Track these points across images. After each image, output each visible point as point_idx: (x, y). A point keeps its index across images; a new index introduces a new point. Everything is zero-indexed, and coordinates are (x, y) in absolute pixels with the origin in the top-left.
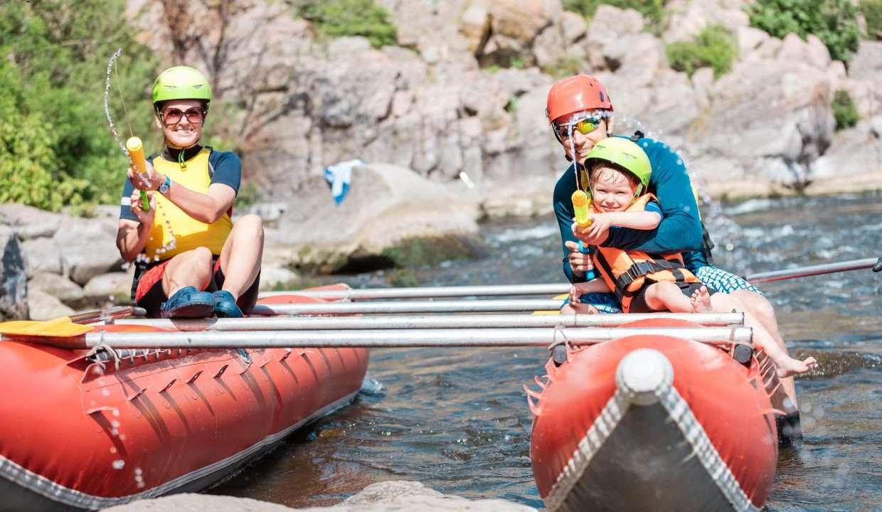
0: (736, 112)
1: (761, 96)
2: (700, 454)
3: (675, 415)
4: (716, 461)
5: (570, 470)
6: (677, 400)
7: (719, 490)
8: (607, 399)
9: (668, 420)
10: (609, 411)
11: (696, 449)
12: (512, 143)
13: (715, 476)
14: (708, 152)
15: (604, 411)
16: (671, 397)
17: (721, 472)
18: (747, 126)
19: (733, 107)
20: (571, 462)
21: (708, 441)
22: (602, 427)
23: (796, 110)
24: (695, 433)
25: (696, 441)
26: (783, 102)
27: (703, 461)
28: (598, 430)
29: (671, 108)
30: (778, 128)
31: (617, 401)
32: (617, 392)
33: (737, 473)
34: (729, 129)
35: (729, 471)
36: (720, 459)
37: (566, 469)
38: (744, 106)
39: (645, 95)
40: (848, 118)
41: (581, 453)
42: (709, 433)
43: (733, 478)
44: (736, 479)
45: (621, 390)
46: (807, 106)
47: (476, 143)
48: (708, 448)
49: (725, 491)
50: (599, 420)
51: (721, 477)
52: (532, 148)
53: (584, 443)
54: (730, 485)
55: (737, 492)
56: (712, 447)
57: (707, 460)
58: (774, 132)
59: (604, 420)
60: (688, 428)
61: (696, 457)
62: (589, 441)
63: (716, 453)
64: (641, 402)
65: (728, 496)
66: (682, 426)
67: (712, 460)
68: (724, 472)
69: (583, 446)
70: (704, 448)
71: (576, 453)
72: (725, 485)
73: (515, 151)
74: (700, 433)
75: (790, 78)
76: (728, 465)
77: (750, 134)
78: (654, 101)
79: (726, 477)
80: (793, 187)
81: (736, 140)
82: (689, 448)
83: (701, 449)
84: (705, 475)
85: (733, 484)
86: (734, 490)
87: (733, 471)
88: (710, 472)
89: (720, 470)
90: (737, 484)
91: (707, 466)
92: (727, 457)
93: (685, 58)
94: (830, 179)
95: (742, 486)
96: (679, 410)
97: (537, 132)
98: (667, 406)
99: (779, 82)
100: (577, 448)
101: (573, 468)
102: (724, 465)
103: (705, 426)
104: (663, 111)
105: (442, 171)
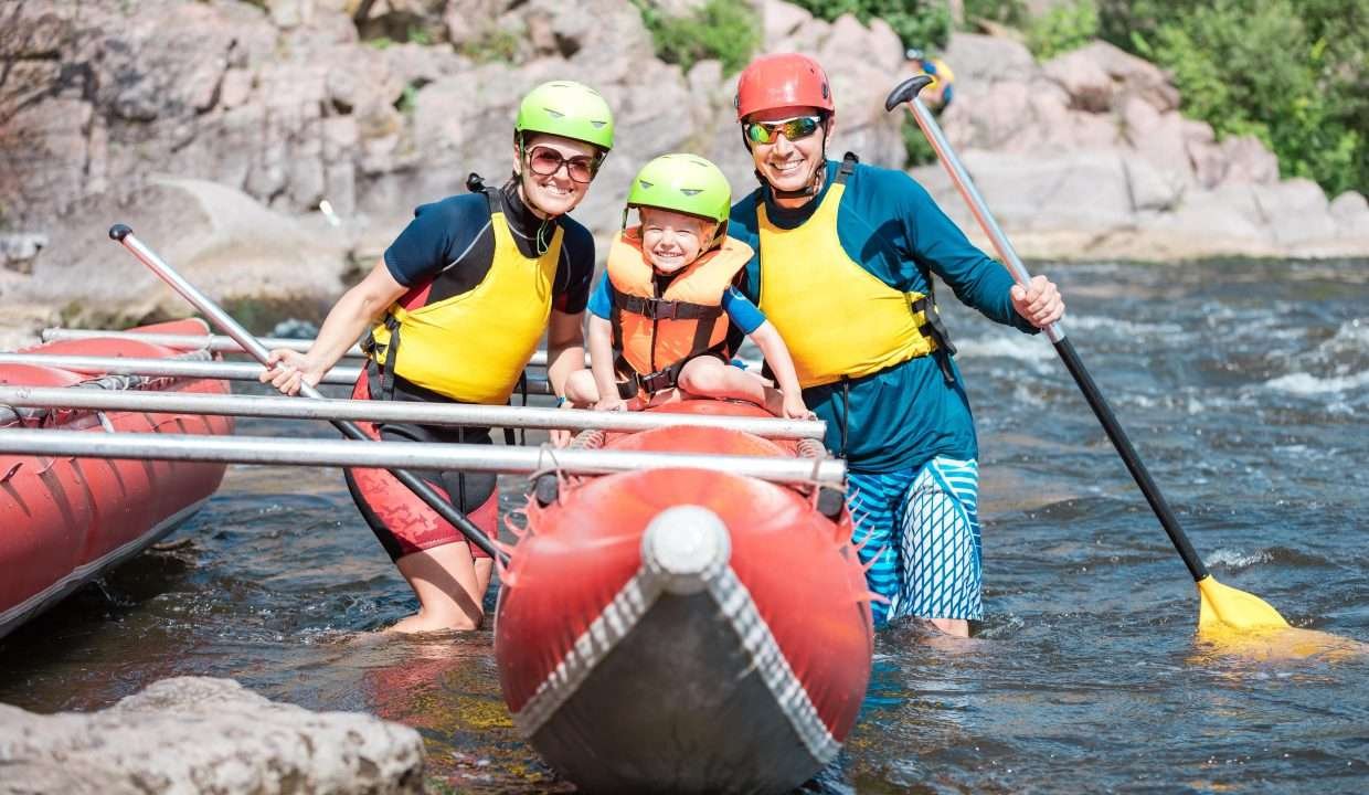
2: (762, 668)
3: (729, 609)
4: (786, 677)
5: (559, 679)
6: (734, 587)
7: (787, 721)
8: (625, 581)
9: (719, 617)
10: (627, 597)
11: (757, 660)
12: (404, 160)
13: (783, 701)
15: (620, 597)
16: (725, 583)
17: (792, 694)
20: (561, 667)
21: (776, 648)
22: (615, 621)
23: (846, 132)
24: (758, 637)
25: (758, 648)
27: (766, 677)
28: (607, 625)
29: (652, 119)
31: (640, 583)
32: (642, 571)
33: (814, 694)
35: (803, 693)
36: (791, 675)
37: (552, 677)
39: (615, 96)
40: (926, 150)
41: (577, 656)
42: (777, 638)
43: (808, 702)
44: (814, 703)
45: (649, 569)
46: (863, 127)
47: (347, 157)
48: (775, 659)
49: (795, 721)
50: (610, 610)
51: (790, 701)
52: (433, 169)
53: (584, 642)
54: (803, 712)
55: (814, 723)
56: (781, 657)
57: (772, 676)
59: (619, 611)
60: (747, 629)
61: (756, 673)
62: (593, 639)
63: (786, 666)
64: (680, 588)
65: (799, 729)
66: (739, 626)
67: (780, 676)
68: (796, 694)
69: (583, 645)
70: (770, 658)
71: (571, 656)
72: (796, 712)
73: (407, 172)
74: (765, 638)
75: (843, 82)
76: (803, 682)
78: (627, 106)
79: (798, 702)
82: (748, 657)
83: (764, 660)
84: (769, 698)
85: (808, 711)
86: (808, 720)
87: (809, 693)
88: (776, 694)
89: (790, 691)
90: (814, 711)
91: (772, 684)
92: (801, 673)
93: (680, 43)
95: (820, 714)
96: (736, 602)
97: (444, 144)
98: (719, 596)
100: (573, 647)
101: (564, 677)
102: (796, 683)
103: (773, 626)
104: (642, 123)
105: (292, 197)
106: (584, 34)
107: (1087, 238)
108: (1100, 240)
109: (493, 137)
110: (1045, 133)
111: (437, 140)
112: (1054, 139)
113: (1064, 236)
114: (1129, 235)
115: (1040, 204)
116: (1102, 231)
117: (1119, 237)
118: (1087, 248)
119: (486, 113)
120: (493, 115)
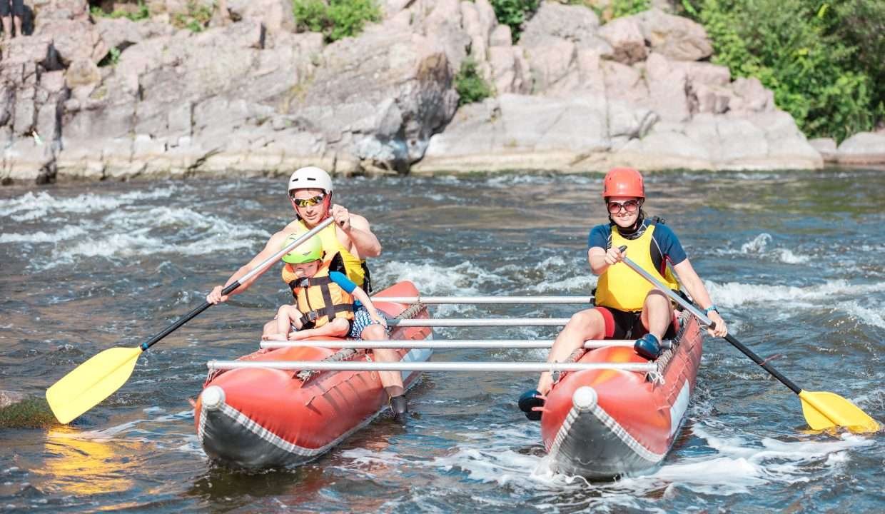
0: (336, 82)
1: (365, 66)
12: (95, 101)
14: (296, 123)
18: (343, 98)
19: (335, 76)
23: (398, 84)
26: (386, 75)
29: (271, 73)
30: (375, 103)
34: (326, 100)
38: (346, 75)
39: (248, 56)
40: (474, 92)
47: (54, 100)
52: (115, 107)
58: (370, 107)
73: (97, 110)
75: (399, 49)
77: (345, 108)
78: (256, 64)
80: (388, 165)
81: (328, 113)
94: (442, 158)
97: (125, 89)
99: (386, 53)
104: (263, 76)
105: (12, 127)
106: (243, 11)
107: (572, 157)
108: (582, 158)
109: (163, 84)
110: (582, 79)
111: (122, 86)
112: (588, 83)
113: (556, 155)
114: (604, 155)
115: (544, 132)
116: (586, 151)
117: (597, 156)
118: (572, 164)
119: (161, 68)
120: (166, 69)
